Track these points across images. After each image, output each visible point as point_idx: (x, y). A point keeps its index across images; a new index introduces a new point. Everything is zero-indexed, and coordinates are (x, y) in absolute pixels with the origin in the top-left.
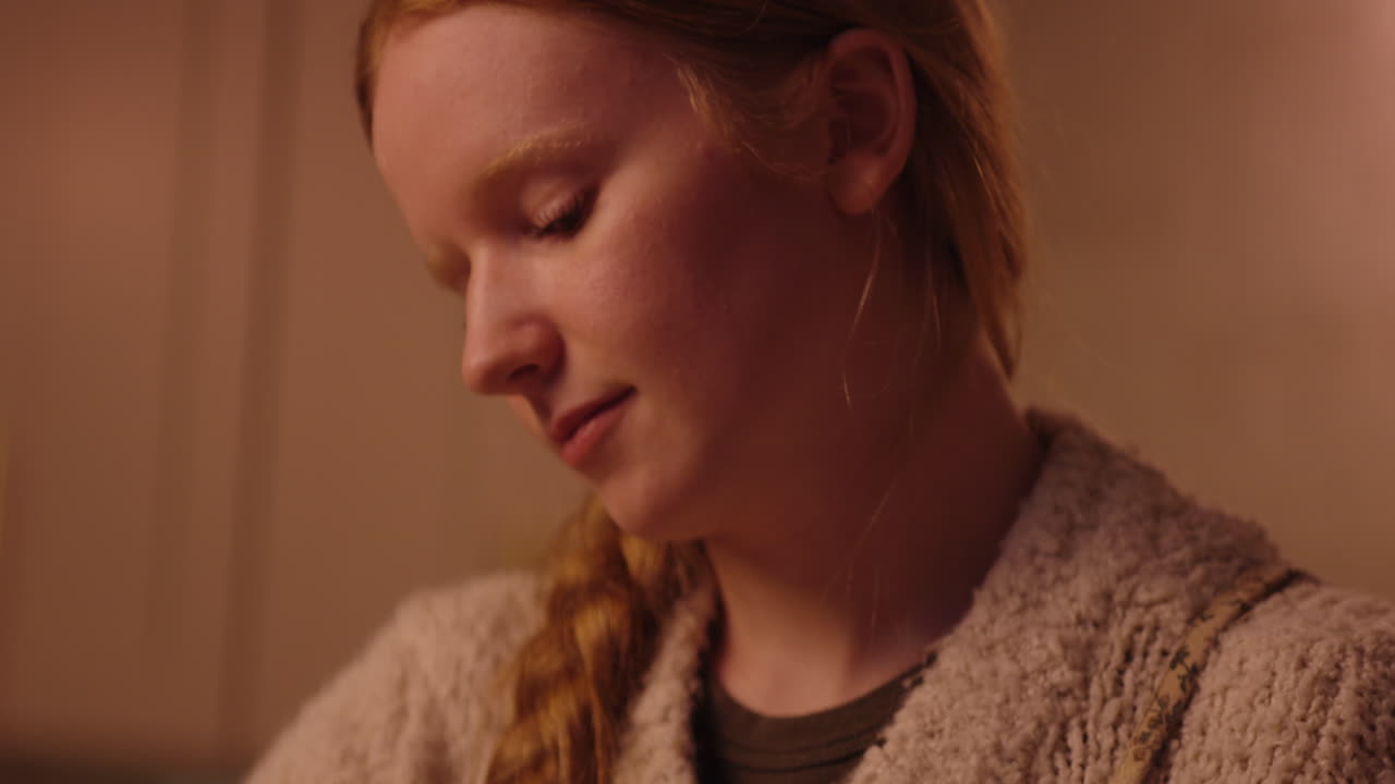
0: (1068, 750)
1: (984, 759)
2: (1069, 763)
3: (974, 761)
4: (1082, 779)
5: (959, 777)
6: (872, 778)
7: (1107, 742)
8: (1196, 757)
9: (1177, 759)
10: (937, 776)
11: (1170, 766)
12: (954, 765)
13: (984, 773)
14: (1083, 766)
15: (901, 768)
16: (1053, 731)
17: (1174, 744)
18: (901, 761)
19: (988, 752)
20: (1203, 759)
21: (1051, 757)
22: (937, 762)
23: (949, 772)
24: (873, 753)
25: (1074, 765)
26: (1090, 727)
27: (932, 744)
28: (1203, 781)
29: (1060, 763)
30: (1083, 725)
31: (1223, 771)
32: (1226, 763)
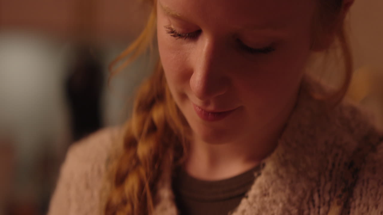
0: (313, 201)
1: (284, 205)
2: (314, 206)
3: (281, 205)
4: (319, 212)
5: (275, 211)
6: (244, 211)
7: (327, 198)
8: (359, 205)
9: (353, 205)
10: (267, 211)
11: (350, 208)
12: (274, 207)
13: (285, 210)
14: (319, 207)
15: (254, 208)
16: (309, 194)
17: (351, 200)
18: (255, 205)
19: (286, 202)
20: (362, 206)
21: (308, 203)
22: (268, 206)
23: (272, 210)
24: (244, 201)
25: (316, 207)
26: (321, 192)
27: (266, 199)
28: (363, 214)
29: (311, 206)
30: (319, 191)
31: (370, 210)
32: (370, 207)
